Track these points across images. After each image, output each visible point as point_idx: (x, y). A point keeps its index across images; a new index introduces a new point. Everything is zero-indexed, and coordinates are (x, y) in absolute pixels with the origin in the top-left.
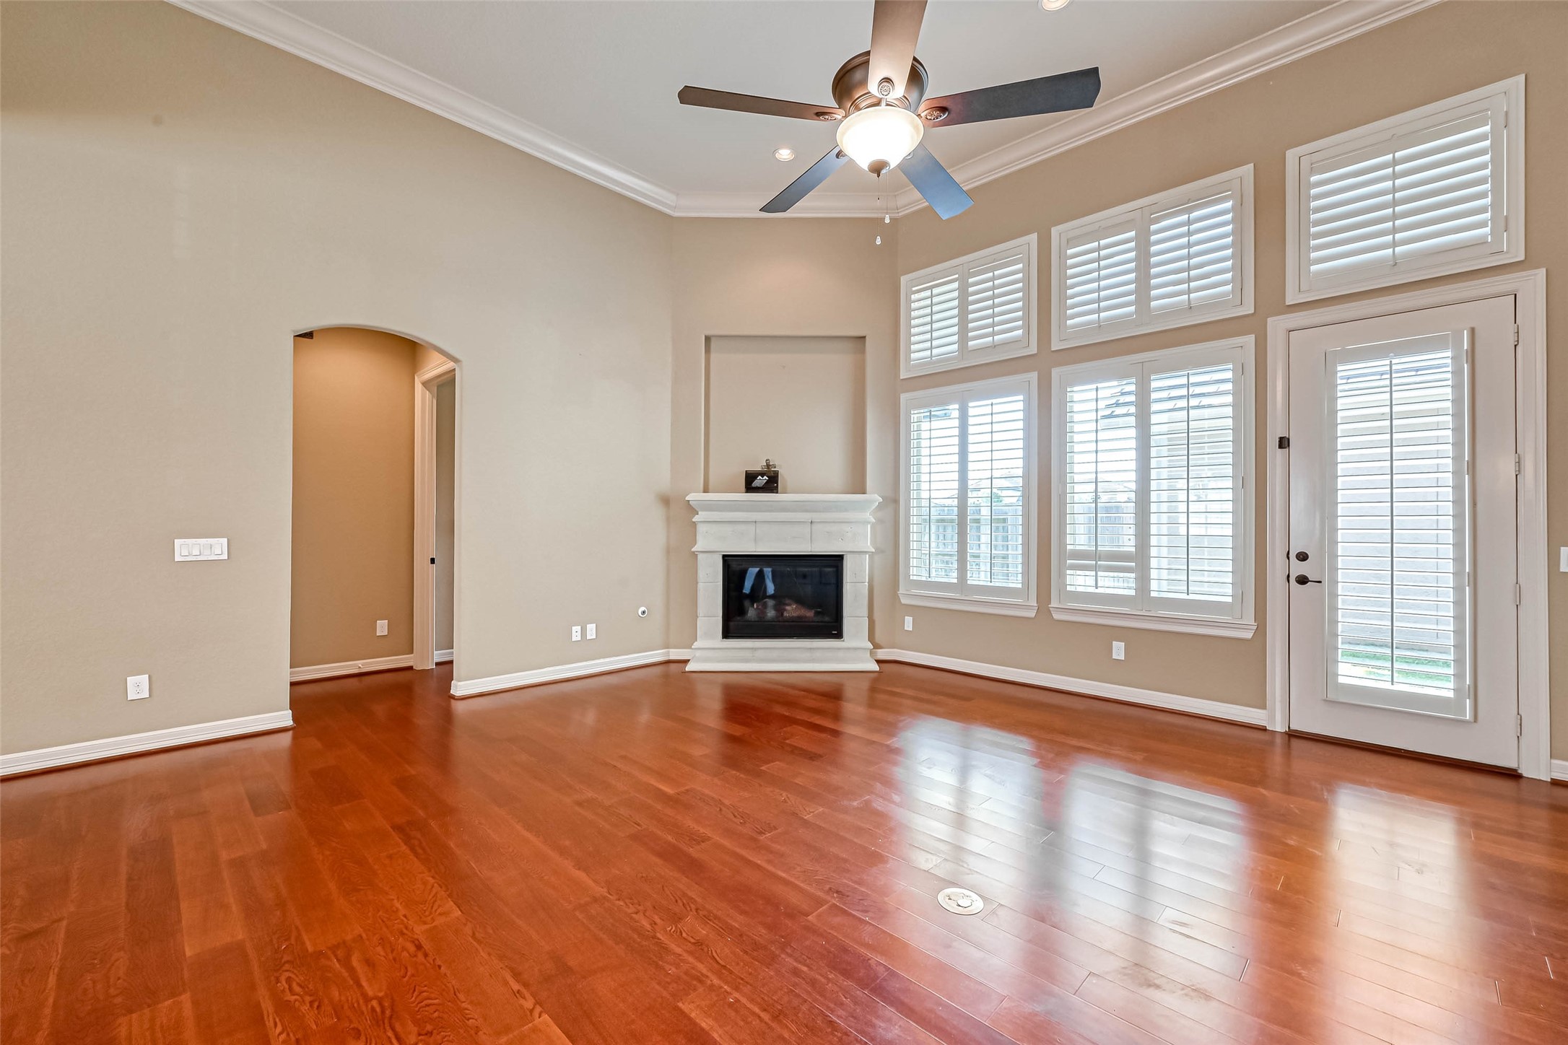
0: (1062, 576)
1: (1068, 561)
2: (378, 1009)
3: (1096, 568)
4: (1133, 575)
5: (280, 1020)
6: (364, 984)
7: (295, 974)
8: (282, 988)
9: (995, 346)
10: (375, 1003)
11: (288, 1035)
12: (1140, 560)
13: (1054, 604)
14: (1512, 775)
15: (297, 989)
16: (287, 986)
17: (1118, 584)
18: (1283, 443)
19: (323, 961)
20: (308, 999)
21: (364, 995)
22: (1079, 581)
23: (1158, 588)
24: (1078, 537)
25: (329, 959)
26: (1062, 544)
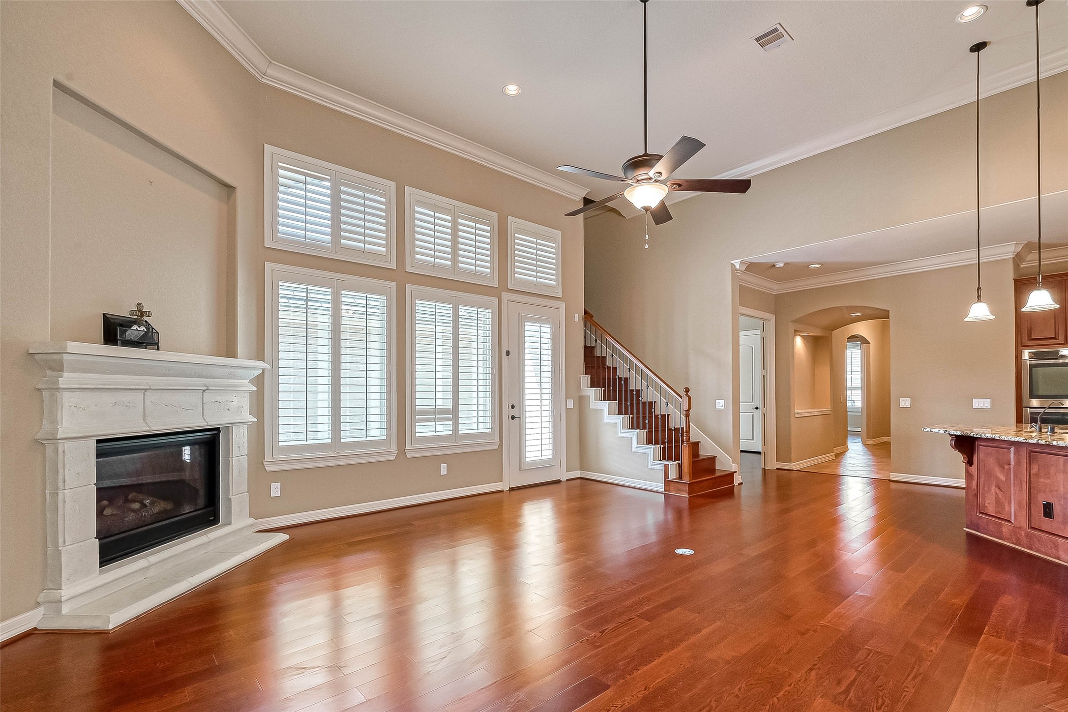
0: (413, 427)
1: (417, 417)
2: (862, 666)
3: (436, 420)
4: (451, 422)
5: (901, 696)
6: (852, 678)
7: (873, 708)
8: (886, 708)
9: (364, 251)
10: (859, 669)
11: (903, 689)
12: (454, 413)
13: (408, 447)
14: (558, 482)
15: (880, 701)
16: (883, 707)
17: (444, 428)
18: (508, 353)
19: (854, 702)
20: (881, 694)
21: (858, 675)
22: (423, 430)
23: (463, 429)
24: (422, 401)
25: (850, 699)
26: (413, 404)
